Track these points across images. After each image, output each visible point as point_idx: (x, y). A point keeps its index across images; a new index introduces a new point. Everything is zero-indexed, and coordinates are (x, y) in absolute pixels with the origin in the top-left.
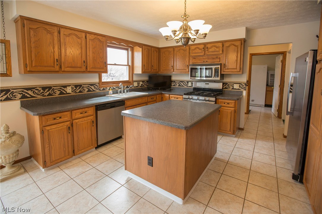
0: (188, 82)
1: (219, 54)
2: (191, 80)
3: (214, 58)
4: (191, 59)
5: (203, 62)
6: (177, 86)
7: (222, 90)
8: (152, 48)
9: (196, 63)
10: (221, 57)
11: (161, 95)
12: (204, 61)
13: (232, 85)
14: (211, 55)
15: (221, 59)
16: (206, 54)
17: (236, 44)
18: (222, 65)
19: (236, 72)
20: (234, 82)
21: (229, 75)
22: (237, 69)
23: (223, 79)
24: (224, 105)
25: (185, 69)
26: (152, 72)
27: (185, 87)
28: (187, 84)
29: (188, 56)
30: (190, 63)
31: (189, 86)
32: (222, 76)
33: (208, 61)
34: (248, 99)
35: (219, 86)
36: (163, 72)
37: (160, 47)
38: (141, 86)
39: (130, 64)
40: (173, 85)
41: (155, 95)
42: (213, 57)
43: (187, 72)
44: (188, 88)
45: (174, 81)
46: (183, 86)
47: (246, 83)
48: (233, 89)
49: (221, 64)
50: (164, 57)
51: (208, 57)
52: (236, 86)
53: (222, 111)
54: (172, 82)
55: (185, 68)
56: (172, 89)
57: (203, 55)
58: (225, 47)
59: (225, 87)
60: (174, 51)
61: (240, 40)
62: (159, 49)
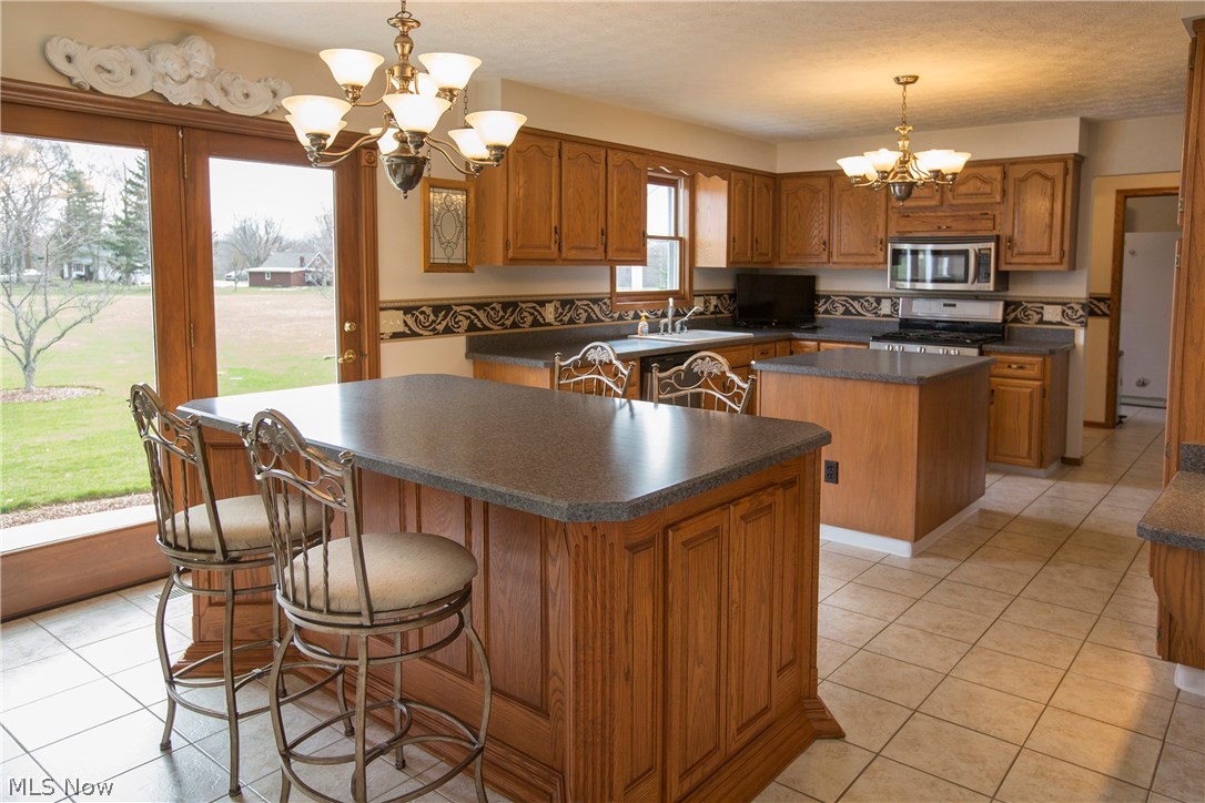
0: (878, 300)
1: (992, 204)
2: (894, 290)
3: (972, 218)
4: (894, 217)
5: (936, 228)
6: (838, 314)
7: (1004, 327)
8: (756, 178)
9: (910, 232)
10: (997, 213)
11: (788, 343)
12: (939, 228)
13: (1039, 310)
14: (963, 205)
15: (998, 221)
16: (945, 204)
17: (1049, 173)
18: (1003, 240)
19: (1047, 264)
20: (1044, 300)
21: (1027, 276)
22: (1050, 254)
23: (1007, 289)
24: (1006, 371)
25: (873, 255)
26: (755, 263)
27: (870, 316)
28: (876, 308)
29: (884, 207)
30: (889, 231)
31: (882, 312)
32: (1003, 279)
33: (954, 225)
34: (1109, 368)
35: (991, 312)
36: (792, 263)
37: (778, 172)
38: (712, 313)
39: (684, 233)
40: (821, 310)
41: (772, 342)
42: (971, 213)
43: (880, 264)
44: (880, 322)
45: (828, 298)
46: (860, 314)
47: (1084, 301)
48: (1041, 321)
49: (998, 237)
50: (795, 207)
51: (954, 214)
52: (1051, 314)
53: (1003, 391)
54: (818, 298)
55: (873, 251)
56: (817, 323)
57: (937, 206)
58: (1011, 180)
59: (1013, 315)
60: (831, 186)
61: (1062, 159)
62: (774, 177)
